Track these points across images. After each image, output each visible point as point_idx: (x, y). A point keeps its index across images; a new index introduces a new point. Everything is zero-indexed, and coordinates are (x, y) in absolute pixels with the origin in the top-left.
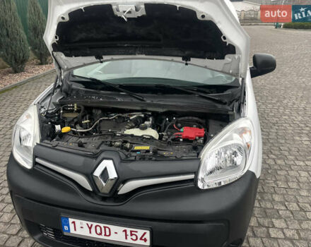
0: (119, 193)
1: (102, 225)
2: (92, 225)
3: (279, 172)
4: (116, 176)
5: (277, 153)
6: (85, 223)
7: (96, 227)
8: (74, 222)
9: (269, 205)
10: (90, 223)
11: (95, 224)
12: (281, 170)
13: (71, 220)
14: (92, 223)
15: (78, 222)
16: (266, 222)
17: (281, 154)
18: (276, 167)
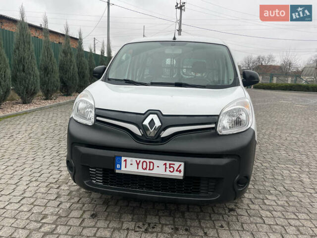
0: (162, 136)
1: (148, 161)
2: (140, 161)
3: (265, 170)
4: (160, 124)
5: (262, 159)
6: (134, 159)
7: (143, 162)
8: (125, 160)
9: (261, 188)
10: (138, 160)
11: (142, 160)
12: (267, 169)
13: (123, 159)
14: (140, 159)
15: (129, 159)
16: (261, 196)
17: (266, 160)
18: (263, 167)
